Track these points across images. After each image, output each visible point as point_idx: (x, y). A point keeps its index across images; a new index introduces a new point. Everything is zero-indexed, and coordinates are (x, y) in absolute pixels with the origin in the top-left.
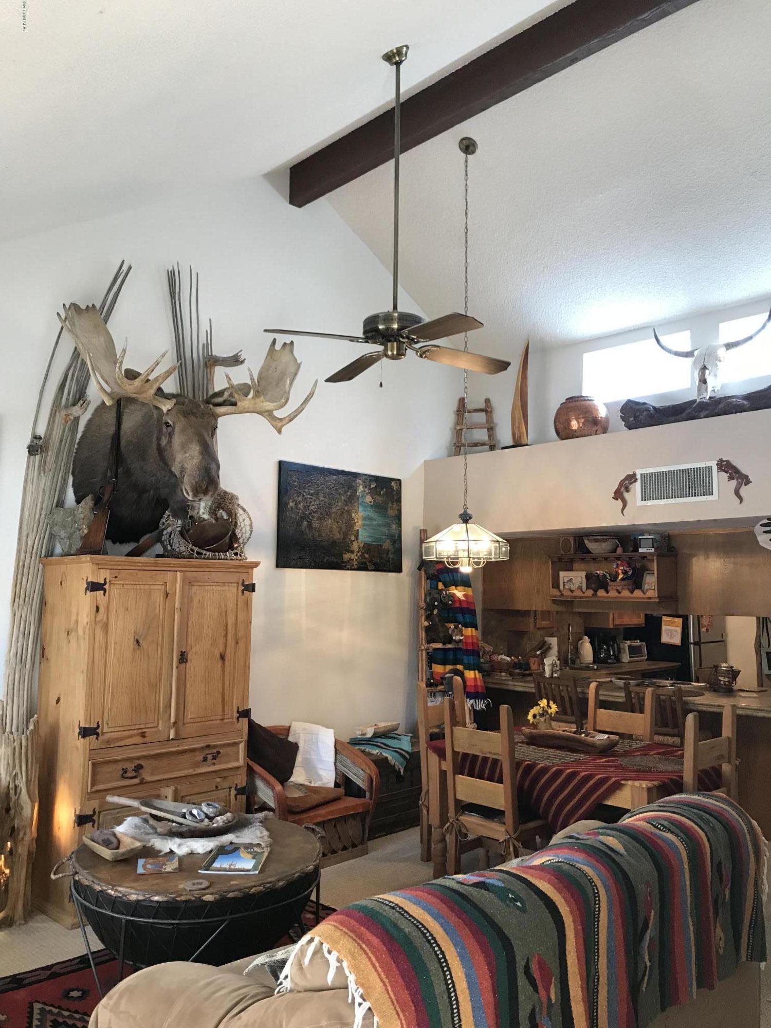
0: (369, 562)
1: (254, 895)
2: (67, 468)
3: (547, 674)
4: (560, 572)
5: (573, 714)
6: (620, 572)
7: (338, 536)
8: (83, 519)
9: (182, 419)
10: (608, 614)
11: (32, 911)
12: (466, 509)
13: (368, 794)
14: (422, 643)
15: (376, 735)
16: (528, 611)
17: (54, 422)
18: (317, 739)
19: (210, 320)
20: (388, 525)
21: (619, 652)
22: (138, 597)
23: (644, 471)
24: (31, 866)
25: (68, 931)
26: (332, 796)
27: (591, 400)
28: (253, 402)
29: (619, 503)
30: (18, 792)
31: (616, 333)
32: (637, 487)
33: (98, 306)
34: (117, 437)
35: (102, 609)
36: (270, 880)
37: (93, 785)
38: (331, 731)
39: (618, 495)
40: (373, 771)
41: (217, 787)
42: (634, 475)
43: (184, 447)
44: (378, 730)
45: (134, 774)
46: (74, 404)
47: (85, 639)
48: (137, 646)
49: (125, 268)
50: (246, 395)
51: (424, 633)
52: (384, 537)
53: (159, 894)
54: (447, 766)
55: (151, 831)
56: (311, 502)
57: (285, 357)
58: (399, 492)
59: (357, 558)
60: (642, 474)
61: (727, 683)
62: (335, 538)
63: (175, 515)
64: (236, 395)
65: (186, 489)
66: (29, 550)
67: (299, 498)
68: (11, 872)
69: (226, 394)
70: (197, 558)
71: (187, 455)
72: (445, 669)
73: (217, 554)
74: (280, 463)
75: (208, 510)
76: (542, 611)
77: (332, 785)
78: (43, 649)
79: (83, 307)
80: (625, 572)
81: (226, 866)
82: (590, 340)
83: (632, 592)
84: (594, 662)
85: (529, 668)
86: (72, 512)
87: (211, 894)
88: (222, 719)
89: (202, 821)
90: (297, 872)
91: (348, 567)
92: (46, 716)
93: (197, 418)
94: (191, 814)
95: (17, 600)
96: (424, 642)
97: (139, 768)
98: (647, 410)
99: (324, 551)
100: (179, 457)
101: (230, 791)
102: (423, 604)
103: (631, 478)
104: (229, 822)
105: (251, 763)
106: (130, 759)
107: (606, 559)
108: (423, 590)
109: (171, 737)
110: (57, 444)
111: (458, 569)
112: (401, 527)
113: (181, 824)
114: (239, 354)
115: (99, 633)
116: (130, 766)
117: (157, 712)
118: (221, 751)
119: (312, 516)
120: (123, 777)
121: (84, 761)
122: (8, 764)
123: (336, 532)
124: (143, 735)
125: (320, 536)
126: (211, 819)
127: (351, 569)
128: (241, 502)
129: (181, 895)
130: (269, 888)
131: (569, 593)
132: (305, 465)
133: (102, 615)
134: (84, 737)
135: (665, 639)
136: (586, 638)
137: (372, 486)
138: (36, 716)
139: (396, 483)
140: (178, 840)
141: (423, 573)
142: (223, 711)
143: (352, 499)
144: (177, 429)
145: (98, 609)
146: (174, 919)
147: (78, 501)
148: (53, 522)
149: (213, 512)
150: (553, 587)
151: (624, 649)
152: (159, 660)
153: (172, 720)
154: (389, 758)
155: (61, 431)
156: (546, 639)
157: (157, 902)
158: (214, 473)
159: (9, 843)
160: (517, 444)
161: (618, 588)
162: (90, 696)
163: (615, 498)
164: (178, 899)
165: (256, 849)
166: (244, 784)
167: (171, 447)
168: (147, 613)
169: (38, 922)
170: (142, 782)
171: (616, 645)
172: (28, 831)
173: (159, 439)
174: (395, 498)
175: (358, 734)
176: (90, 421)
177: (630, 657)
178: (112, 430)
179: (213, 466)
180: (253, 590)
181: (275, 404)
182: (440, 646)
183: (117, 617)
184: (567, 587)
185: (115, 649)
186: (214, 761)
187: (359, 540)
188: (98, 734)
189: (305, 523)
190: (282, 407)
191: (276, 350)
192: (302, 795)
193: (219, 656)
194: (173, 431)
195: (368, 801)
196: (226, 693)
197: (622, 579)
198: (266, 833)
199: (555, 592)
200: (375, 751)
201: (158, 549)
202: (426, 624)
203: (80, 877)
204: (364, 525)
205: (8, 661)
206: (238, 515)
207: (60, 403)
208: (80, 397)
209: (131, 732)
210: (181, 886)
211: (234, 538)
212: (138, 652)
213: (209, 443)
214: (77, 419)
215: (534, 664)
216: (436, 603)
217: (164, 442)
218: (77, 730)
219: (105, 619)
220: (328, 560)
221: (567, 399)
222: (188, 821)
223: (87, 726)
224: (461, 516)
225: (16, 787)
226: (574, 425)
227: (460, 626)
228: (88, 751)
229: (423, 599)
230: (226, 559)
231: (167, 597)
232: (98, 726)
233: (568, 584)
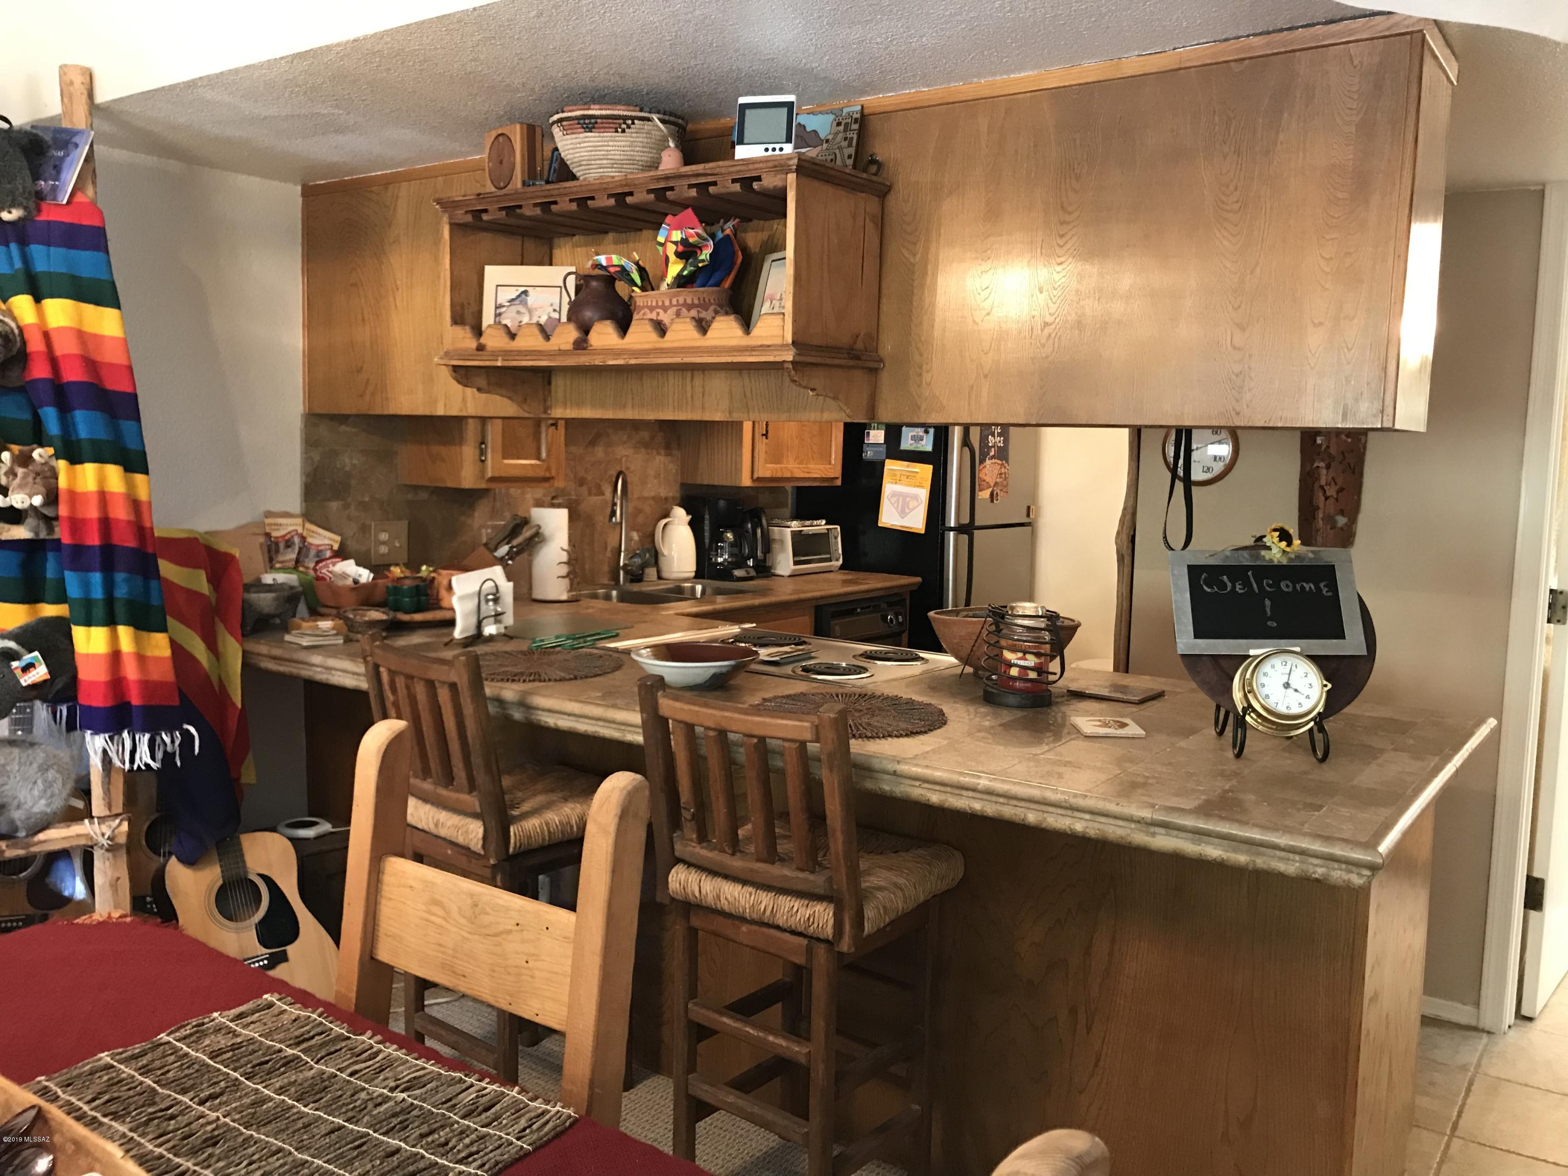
3: (463, 624)
4: (489, 269)
5: (472, 786)
6: (671, 251)
61: (1033, 675)
76: (508, 427)
80: (687, 253)
83: (705, 329)
84: (698, 576)
131: (502, 342)
135: (888, 516)
136: (680, 515)
150: (458, 321)
156: (526, 512)
161: (661, 315)
171: (759, 531)
177: (796, 563)
184: (504, 321)
197: (682, 282)
199: (463, 339)
215: (449, 591)
233: (514, 309)
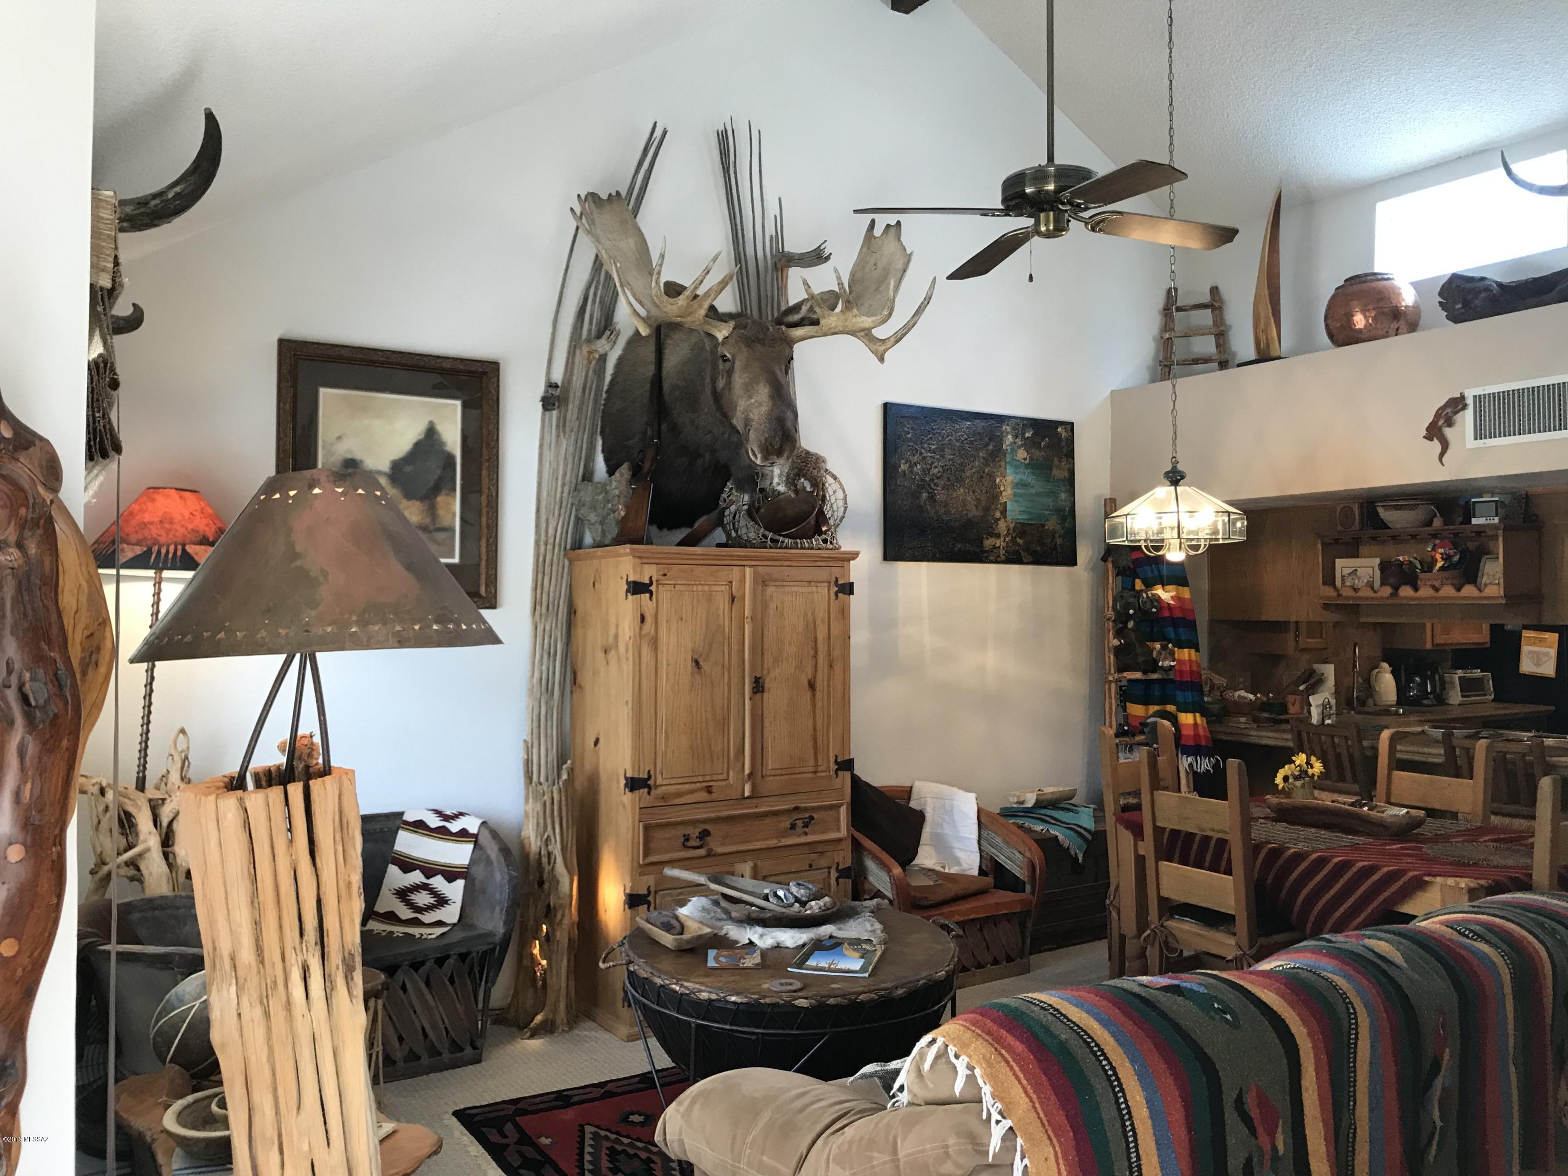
0: (1024, 550)
1: (862, 1003)
2: (594, 426)
3: (1315, 719)
4: (1337, 560)
5: (1355, 780)
6: (1438, 556)
7: (974, 512)
8: (619, 496)
9: (745, 350)
10: (1424, 625)
11: (577, 1016)
12: (1175, 463)
13: (1028, 888)
14: (1110, 670)
15: (1039, 804)
16: (1286, 623)
17: (573, 363)
18: (952, 807)
19: (780, 199)
20: (1052, 494)
21: (1443, 688)
22: (695, 602)
23: (1479, 391)
24: (572, 957)
25: (623, 1043)
26: (974, 887)
27: (1388, 279)
28: (842, 317)
29: (1436, 445)
30: (552, 861)
31: (1433, 164)
32: (1467, 418)
33: (624, 194)
34: (657, 380)
35: (649, 619)
36: (883, 985)
37: (646, 855)
38: (972, 796)
39: (1434, 432)
40: (1037, 855)
41: (811, 866)
42: (1462, 397)
43: (749, 389)
44: (1041, 798)
45: (696, 843)
46: (599, 336)
47: (627, 659)
48: (696, 669)
49: (658, 133)
50: (833, 308)
51: (1112, 657)
52: (1047, 513)
53: (737, 994)
54: (1147, 847)
55: (724, 916)
56: (933, 463)
57: (890, 246)
58: (1071, 441)
59: (1004, 545)
60: (1475, 397)
62: (970, 515)
63: (741, 488)
64: (817, 310)
65: (752, 450)
66: (551, 541)
67: (915, 459)
68: (549, 964)
69: (804, 309)
70: (771, 548)
71: (753, 401)
72: (1147, 711)
73: (798, 541)
74: (886, 406)
75: (784, 479)
76: (1309, 623)
77: (975, 872)
78: (575, 674)
79: (604, 196)
80: (1446, 558)
81: (824, 964)
82: (1388, 180)
83: (1459, 590)
84: (1399, 703)
85: (1285, 711)
86: (604, 488)
87: (804, 998)
88: (815, 772)
89: (792, 905)
90: (922, 979)
91: (992, 558)
92: (583, 765)
93: (763, 344)
94: (776, 895)
95: (538, 608)
96: (1112, 672)
97: (704, 834)
98: (1488, 289)
99: (955, 535)
100: (742, 404)
101: (829, 873)
102: (1110, 613)
103: (1458, 404)
104: (828, 909)
105: (858, 835)
106: (693, 823)
107: (1414, 537)
108: (1110, 592)
109: (747, 794)
110: (579, 393)
111: (1163, 556)
112: (1073, 495)
113: (762, 909)
114: (822, 247)
115: (646, 650)
116: (694, 832)
117: (726, 760)
118: (815, 816)
119: (935, 484)
120: (685, 847)
121: (633, 822)
122: (538, 824)
123: (971, 506)
124: (709, 790)
125: (948, 513)
126: (803, 904)
127: (996, 562)
128: (829, 466)
129: (764, 997)
130: (882, 996)
131: (1350, 593)
132: (923, 408)
133: (649, 626)
134: (631, 790)
135: (1527, 666)
136: (1385, 665)
137: (1027, 435)
138: (569, 762)
139: (1066, 429)
140: (759, 930)
141: (1110, 565)
142: (816, 760)
143: (997, 455)
144: (738, 364)
145: (643, 619)
146: (757, 1027)
147: (611, 472)
148: (580, 501)
149: (791, 481)
150: (1324, 583)
151: (1452, 683)
152: (726, 688)
153: (747, 771)
154: (1061, 837)
155: (584, 374)
156: (1316, 666)
157: (735, 1003)
158: (789, 424)
159: (544, 927)
160: (1264, 356)
161: (1435, 583)
162: (638, 735)
163: (1429, 437)
164: (762, 1001)
165: (864, 946)
166: (849, 864)
167: (730, 390)
168: (707, 623)
169: (585, 1030)
170: (710, 854)
171: (1437, 677)
172: (567, 911)
173: (714, 380)
174: (1065, 450)
175: (1012, 801)
176: (621, 360)
177: (1463, 696)
178: (651, 370)
179: (789, 415)
180: (851, 592)
181: (874, 318)
182: (1138, 675)
183: (669, 630)
184: (1348, 584)
185: (667, 673)
186: (806, 830)
187: (1009, 518)
188: (649, 787)
189: (925, 495)
190: (884, 321)
191: (875, 238)
192: (931, 883)
193: (806, 683)
194: (733, 366)
195: (1031, 897)
196: (819, 736)
197: (1442, 569)
198: (878, 926)
199: (1328, 592)
200: (1039, 827)
201: (719, 535)
202: (1116, 642)
203: (636, 967)
204: (1015, 495)
205: (531, 690)
206: (827, 485)
207: (580, 335)
208: (606, 326)
209: (693, 785)
210: (766, 986)
211: (822, 518)
212: (698, 677)
213: (783, 381)
214: (603, 358)
215: (1293, 705)
216: (1131, 612)
217: (721, 383)
218: (623, 782)
219: (653, 632)
220: (960, 549)
221: (1346, 281)
222: (772, 905)
223: (636, 776)
224: (1167, 474)
225: (549, 854)
226: (1359, 321)
227: (1170, 645)
228: (637, 808)
229: (1111, 605)
230: (812, 549)
231: (733, 601)
232: (649, 777)
233: (1350, 578)
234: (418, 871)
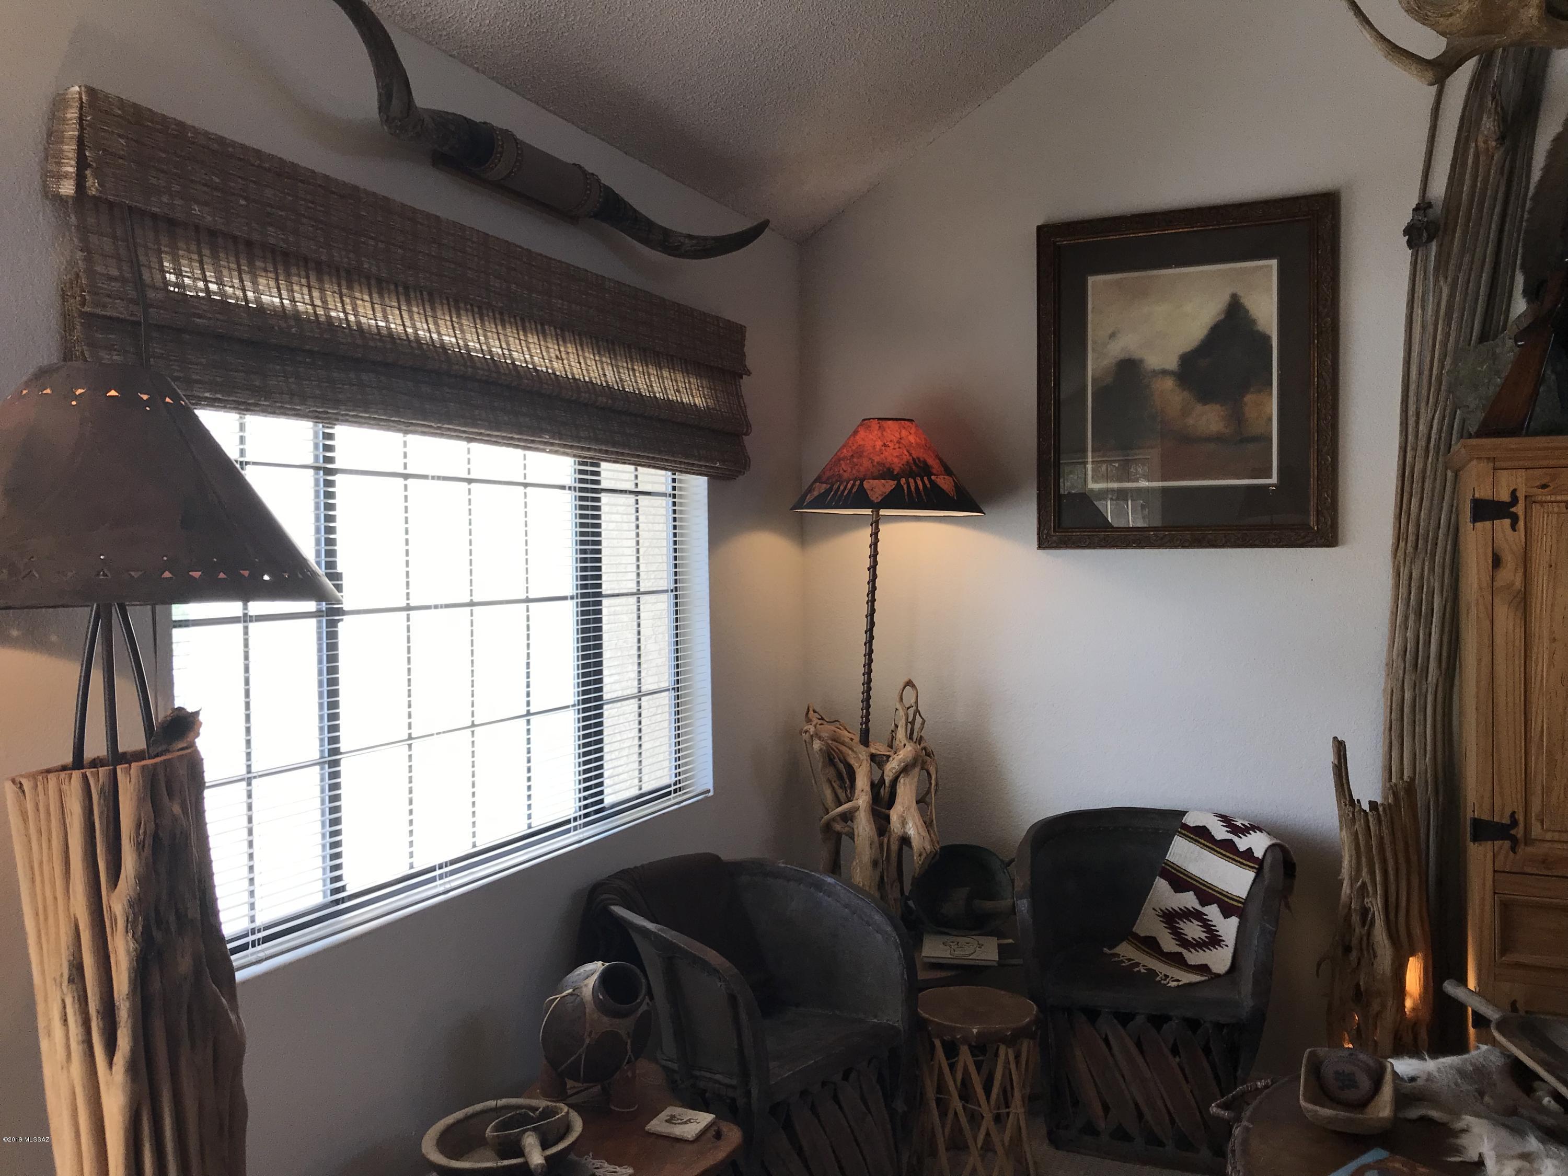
30: (1369, 920)
35: (1509, 561)
95: (1402, 544)
115: (1503, 613)
121: (1484, 891)
133: (1510, 574)
134: (1475, 840)
145: (1497, 562)
183: (1557, 579)
188: (1515, 842)
203: (1237, 1132)
219: (1518, 583)
223: (1485, 817)
225: (1365, 910)
228: (1490, 870)
232: (1516, 823)
234: (1191, 893)
